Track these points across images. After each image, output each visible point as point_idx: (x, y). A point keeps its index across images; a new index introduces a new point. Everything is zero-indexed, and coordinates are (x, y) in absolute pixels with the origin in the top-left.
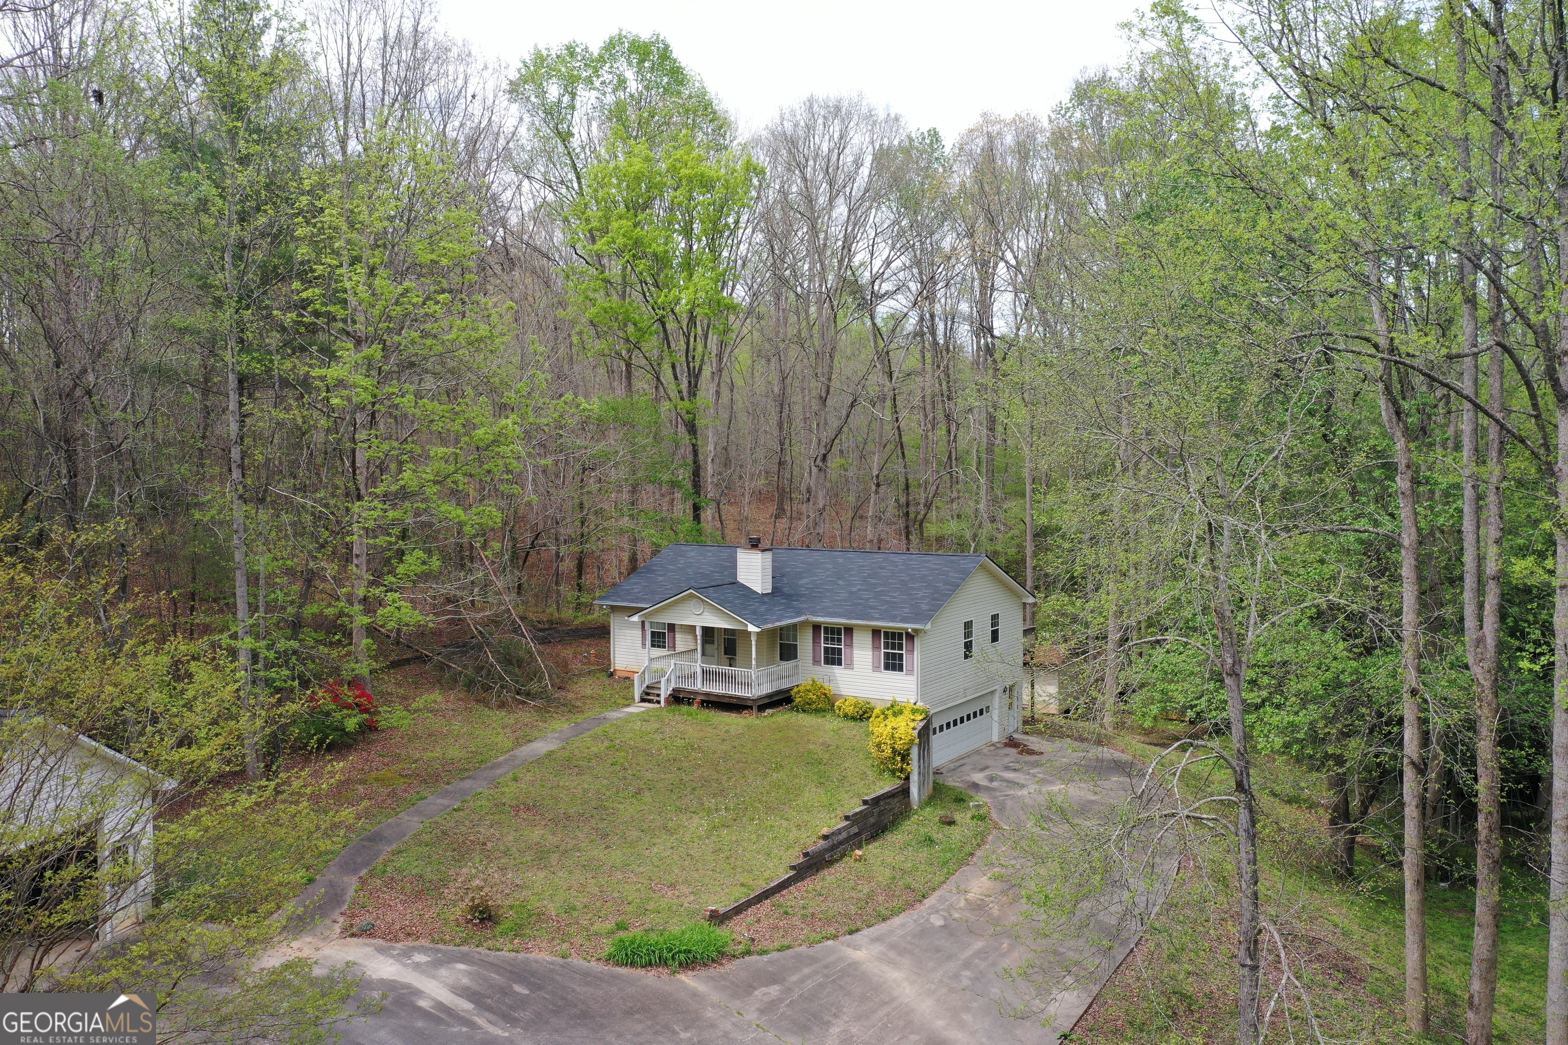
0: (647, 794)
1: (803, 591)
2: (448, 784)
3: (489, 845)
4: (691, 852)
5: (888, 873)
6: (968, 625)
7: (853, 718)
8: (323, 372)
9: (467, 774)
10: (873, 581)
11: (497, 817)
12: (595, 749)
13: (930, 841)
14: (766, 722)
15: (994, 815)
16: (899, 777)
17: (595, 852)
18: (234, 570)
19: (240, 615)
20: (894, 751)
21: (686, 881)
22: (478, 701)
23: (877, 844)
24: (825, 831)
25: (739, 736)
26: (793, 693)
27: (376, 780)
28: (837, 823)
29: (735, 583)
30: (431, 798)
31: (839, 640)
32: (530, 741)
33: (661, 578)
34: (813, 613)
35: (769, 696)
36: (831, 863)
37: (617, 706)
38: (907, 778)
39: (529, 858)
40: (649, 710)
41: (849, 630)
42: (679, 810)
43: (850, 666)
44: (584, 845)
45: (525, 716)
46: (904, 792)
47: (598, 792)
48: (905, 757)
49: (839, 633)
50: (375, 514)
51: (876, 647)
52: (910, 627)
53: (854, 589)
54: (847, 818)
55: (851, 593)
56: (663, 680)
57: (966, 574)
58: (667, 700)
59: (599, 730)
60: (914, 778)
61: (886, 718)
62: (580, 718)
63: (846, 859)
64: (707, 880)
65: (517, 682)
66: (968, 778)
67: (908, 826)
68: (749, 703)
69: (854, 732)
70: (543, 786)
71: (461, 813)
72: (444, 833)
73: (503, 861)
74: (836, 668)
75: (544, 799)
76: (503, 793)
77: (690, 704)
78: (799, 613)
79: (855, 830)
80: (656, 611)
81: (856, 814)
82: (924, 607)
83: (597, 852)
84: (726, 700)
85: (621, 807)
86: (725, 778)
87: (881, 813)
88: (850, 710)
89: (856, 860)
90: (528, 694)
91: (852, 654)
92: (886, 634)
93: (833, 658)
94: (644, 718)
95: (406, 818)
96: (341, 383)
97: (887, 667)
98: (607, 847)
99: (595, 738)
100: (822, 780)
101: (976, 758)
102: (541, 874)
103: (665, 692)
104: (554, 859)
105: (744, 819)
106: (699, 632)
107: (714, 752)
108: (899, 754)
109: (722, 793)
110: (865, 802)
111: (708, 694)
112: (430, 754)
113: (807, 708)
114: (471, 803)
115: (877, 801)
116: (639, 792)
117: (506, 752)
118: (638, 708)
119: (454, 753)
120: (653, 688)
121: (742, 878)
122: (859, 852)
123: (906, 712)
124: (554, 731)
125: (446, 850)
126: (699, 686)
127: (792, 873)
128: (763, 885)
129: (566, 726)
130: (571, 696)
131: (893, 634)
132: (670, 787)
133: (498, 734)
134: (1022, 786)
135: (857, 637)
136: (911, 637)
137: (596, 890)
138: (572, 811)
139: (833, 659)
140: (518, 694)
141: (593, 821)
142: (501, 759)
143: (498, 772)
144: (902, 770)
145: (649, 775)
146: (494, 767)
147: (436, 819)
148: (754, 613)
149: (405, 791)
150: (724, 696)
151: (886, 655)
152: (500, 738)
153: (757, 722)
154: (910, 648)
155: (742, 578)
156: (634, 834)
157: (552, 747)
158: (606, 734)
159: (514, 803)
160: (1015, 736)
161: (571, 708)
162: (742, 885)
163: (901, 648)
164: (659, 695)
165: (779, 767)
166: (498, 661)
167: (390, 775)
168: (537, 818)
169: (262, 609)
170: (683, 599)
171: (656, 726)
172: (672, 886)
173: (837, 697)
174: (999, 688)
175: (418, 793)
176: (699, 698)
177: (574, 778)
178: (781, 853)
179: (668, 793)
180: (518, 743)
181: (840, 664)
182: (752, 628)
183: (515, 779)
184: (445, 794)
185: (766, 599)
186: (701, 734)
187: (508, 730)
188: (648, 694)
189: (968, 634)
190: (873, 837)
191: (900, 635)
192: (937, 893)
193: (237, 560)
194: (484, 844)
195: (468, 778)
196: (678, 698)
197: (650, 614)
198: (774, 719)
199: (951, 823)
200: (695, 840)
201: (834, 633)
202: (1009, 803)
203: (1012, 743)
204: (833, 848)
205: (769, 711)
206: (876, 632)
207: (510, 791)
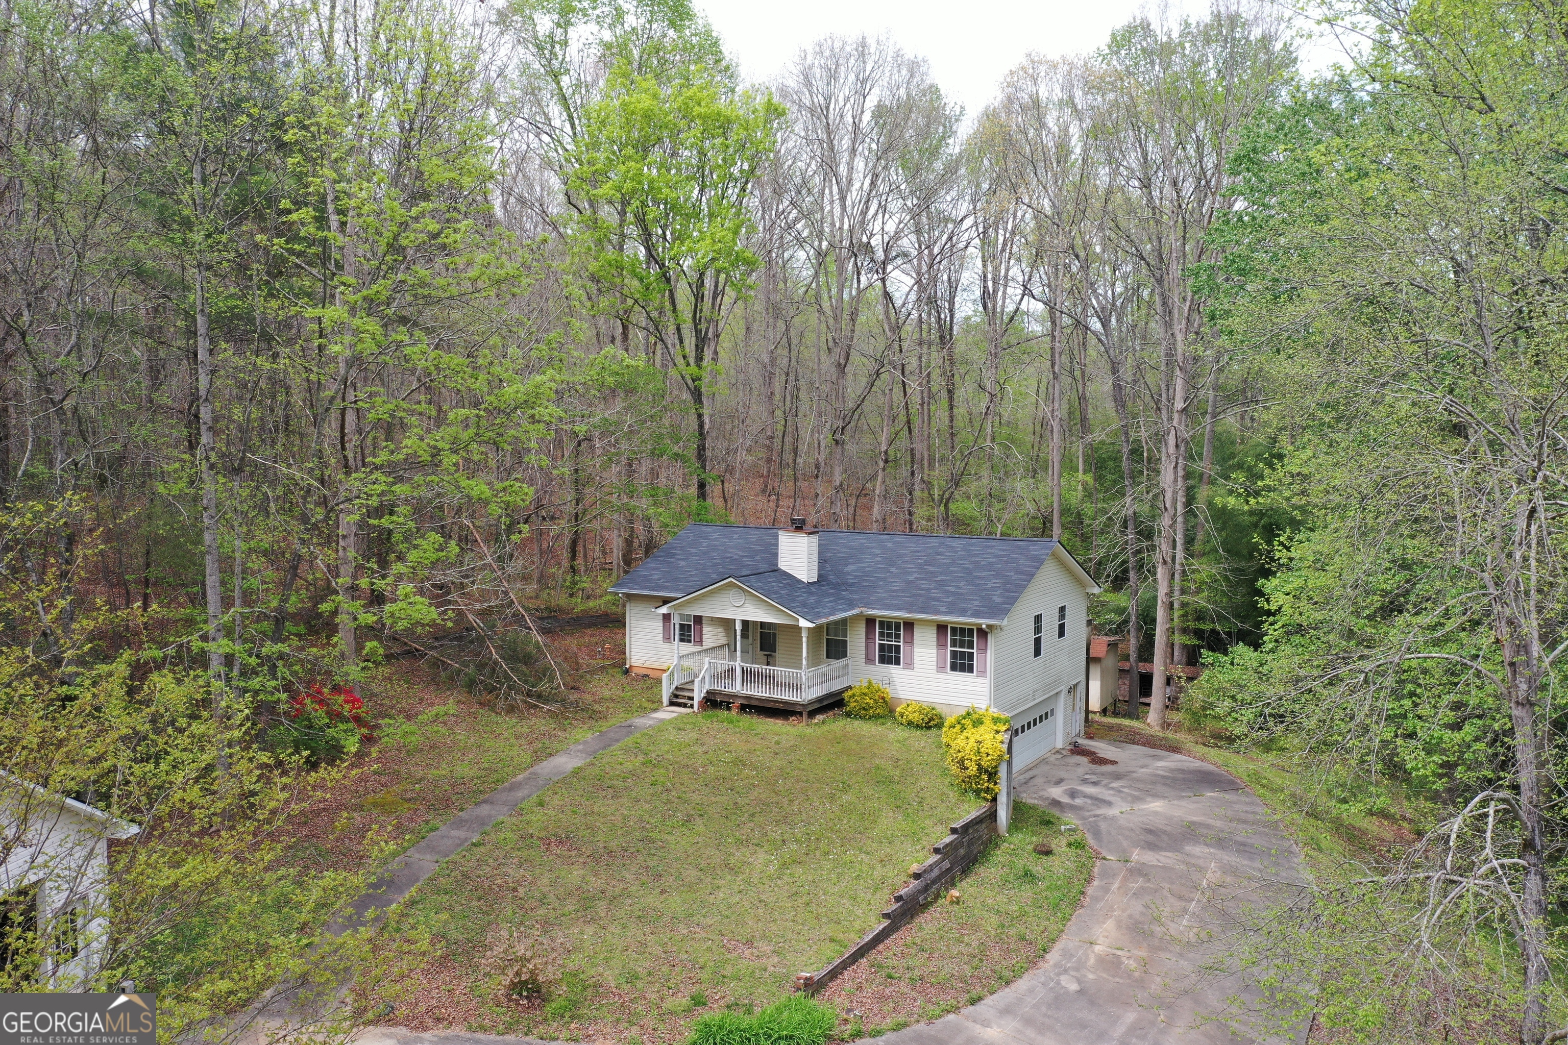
0: (698, 821)
1: (850, 579)
2: (461, 810)
3: (521, 891)
4: (763, 897)
5: (994, 920)
6: (1038, 618)
7: (918, 727)
8: (318, 312)
9: (482, 797)
10: (931, 569)
11: (525, 853)
12: (629, 766)
13: (1028, 876)
14: (819, 731)
15: (1091, 841)
16: (986, 799)
17: (650, 899)
18: (203, 554)
19: (211, 609)
20: (980, 768)
21: (764, 936)
22: (482, 704)
23: (969, 880)
24: (915, 868)
25: (794, 748)
26: (846, 695)
27: (375, 805)
28: (926, 857)
29: (776, 570)
30: (443, 829)
31: (898, 636)
32: (551, 755)
33: (682, 563)
34: (867, 605)
35: (820, 700)
36: (925, 906)
37: (643, 711)
38: (994, 800)
39: (572, 908)
40: (681, 717)
41: (909, 625)
42: (739, 843)
43: (910, 665)
44: (633, 889)
45: (540, 723)
46: (992, 815)
47: (641, 820)
48: (992, 775)
49: (897, 627)
50: (379, 488)
51: (941, 644)
52: (984, 622)
53: (911, 578)
54: (937, 851)
55: (909, 583)
56: (697, 681)
57: (1039, 562)
58: (700, 703)
59: (629, 741)
60: (1002, 800)
61: (963, 728)
62: (604, 726)
63: (940, 901)
64: (789, 935)
65: (526, 682)
66: (1045, 794)
67: (999, 856)
68: (798, 709)
69: (922, 744)
70: (574, 812)
71: (482, 849)
72: (465, 876)
73: (540, 912)
74: (893, 668)
75: (577, 829)
76: (529, 822)
77: (728, 709)
78: (851, 605)
79: (946, 864)
80: (688, 602)
81: (947, 846)
82: (997, 600)
83: (652, 900)
84: (770, 705)
85: (671, 838)
86: (785, 801)
87: (971, 843)
88: (915, 717)
89: (952, 902)
90: (539, 696)
91: (912, 652)
92: (954, 630)
93: (890, 656)
94: (678, 725)
95: (417, 856)
96: (341, 327)
97: (954, 668)
98: (663, 892)
99: (626, 750)
100: (899, 803)
101: (1045, 768)
102: (590, 930)
103: (698, 695)
104: (601, 907)
105: (818, 853)
106: (738, 627)
107: (769, 769)
108: (986, 771)
109: (784, 820)
110: (954, 831)
111: (748, 698)
112: (435, 772)
113: (863, 715)
114: (493, 835)
115: (966, 827)
116: (689, 819)
117: (526, 769)
118: (668, 714)
119: (464, 770)
120: (683, 689)
121: (830, 930)
122: (955, 893)
123: (987, 721)
124: (577, 742)
125: (470, 900)
126: (738, 688)
127: (886, 923)
128: (856, 941)
129: (589, 736)
130: (588, 698)
131: (962, 630)
132: (724, 813)
133: (512, 746)
134: (1109, 804)
135: (918, 633)
136: (983, 634)
137: (658, 950)
138: (613, 845)
139: (890, 658)
140: (528, 695)
141: (640, 858)
142: (520, 777)
143: (520, 794)
144: (988, 790)
145: (696, 798)
146: (513, 787)
147: (453, 857)
148: (804, 605)
149: (412, 820)
150: (767, 700)
151: (954, 654)
152: (515, 751)
153: (809, 731)
154: (982, 646)
155: (784, 564)
156: (691, 874)
157: (576, 762)
158: (638, 746)
159: (543, 834)
160: (1080, 741)
161: (592, 715)
162: (832, 940)
163: (971, 646)
164: (692, 699)
165: (846, 788)
166: (503, 658)
167: (390, 798)
168: (573, 853)
169: (237, 602)
170: (720, 589)
171: (695, 735)
172: (749, 943)
173: (898, 700)
174: (1064, 688)
175: (427, 822)
176: (739, 702)
177: (610, 802)
178: (869, 896)
179: (723, 820)
180: (537, 757)
181: (897, 662)
182: (804, 623)
183: (541, 804)
184: (460, 824)
185: (813, 589)
186: (749, 746)
187: (522, 741)
188: (677, 696)
189: (1038, 630)
190: (965, 872)
191: (971, 631)
192: (1059, 946)
193: (207, 543)
194: (515, 890)
195: (485, 802)
196: (713, 702)
197: (681, 605)
198: (825, 728)
199: (1048, 853)
200: (765, 880)
201: (890, 627)
202: (1103, 826)
203: (1077, 750)
204: (926, 888)
205: (819, 718)
206: (941, 628)
207: (537, 820)
